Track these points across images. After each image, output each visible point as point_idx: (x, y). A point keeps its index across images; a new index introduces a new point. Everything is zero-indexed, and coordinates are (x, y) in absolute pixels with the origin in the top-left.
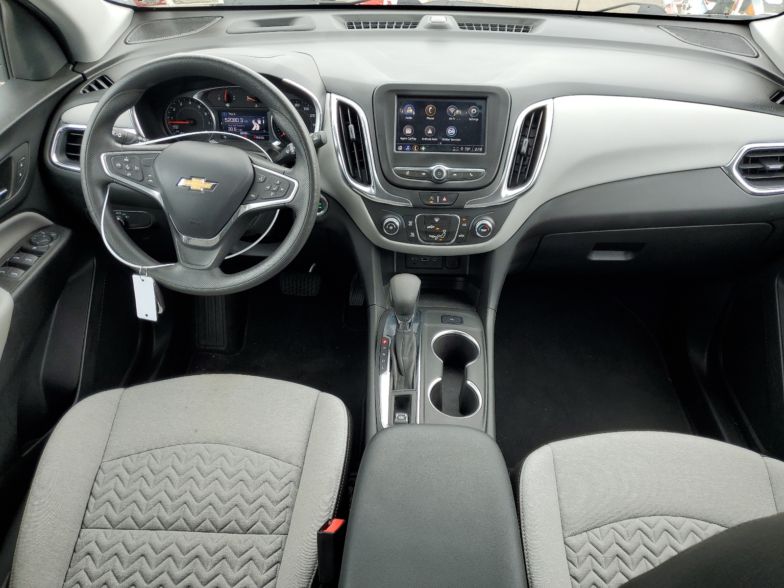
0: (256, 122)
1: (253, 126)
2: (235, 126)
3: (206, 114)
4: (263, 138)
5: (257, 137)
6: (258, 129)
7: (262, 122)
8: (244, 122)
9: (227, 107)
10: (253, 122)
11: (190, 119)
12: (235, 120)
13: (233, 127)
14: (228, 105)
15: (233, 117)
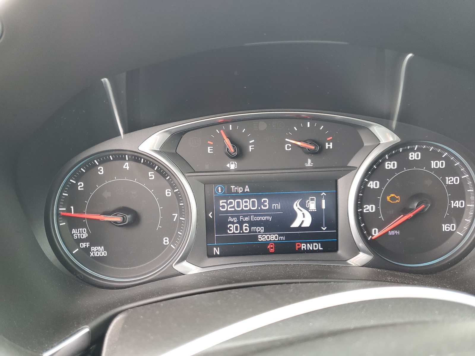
0: (303, 205)
1: (294, 216)
2: (246, 219)
3: (168, 193)
4: (319, 247)
5: (303, 246)
6: (307, 223)
7: (318, 205)
8: (270, 206)
9: (229, 170)
10: (296, 206)
11: (125, 210)
12: (247, 204)
13: (241, 223)
14: (232, 166)
15: (243, 196)
